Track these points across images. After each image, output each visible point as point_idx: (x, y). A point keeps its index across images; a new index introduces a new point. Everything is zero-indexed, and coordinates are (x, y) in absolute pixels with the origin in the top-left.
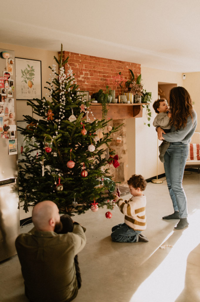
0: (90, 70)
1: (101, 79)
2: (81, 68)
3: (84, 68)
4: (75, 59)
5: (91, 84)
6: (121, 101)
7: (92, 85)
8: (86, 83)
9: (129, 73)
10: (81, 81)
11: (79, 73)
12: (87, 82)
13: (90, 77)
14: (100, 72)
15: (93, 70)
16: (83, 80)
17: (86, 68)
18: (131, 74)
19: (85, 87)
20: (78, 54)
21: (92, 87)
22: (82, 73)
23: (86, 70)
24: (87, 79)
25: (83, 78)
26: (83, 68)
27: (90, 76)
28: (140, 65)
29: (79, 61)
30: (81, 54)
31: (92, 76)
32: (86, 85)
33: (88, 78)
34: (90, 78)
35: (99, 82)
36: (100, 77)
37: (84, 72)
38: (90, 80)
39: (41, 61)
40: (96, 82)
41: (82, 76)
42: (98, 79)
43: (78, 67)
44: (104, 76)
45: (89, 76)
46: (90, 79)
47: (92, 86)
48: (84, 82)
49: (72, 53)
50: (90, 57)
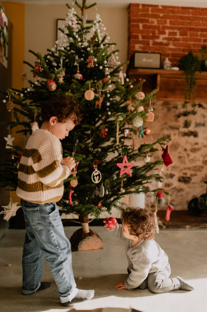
0: (181, 28)
1: (205, 41)
2: (161, 26)
3: (168, 25)
4: (150, 13)
5: (182, 48)
8: (171, 46)
10: (161, 44)
11: (157, 32)
12: (174, 45)
13: (181, 37)
15: (188, 26)
16: (165, 41)
17: (173, 24)
19: (170, 52)
20: (157, 6)
21: (183, 51)
22: (164, 33)
23: (171, 28)
24: (174, 41)
25: (164, 39)
26: (166, 25)
27: (181, 35)
29: (159, 15)
30: (163, 6)
31: (185, 37)
32: (171, 49)
33: (176, 39)
34: (180, 39)
36: (203, 37)
37: (167, 31)
38: (181, 42)
40: (194, 44)
41: (162, 36)
42: (199, 40)
43: (156, 23)
45: (178, 36)
46: (179, 41)
48: (167, 45)
49: (144, 5)
50: (183, 8)
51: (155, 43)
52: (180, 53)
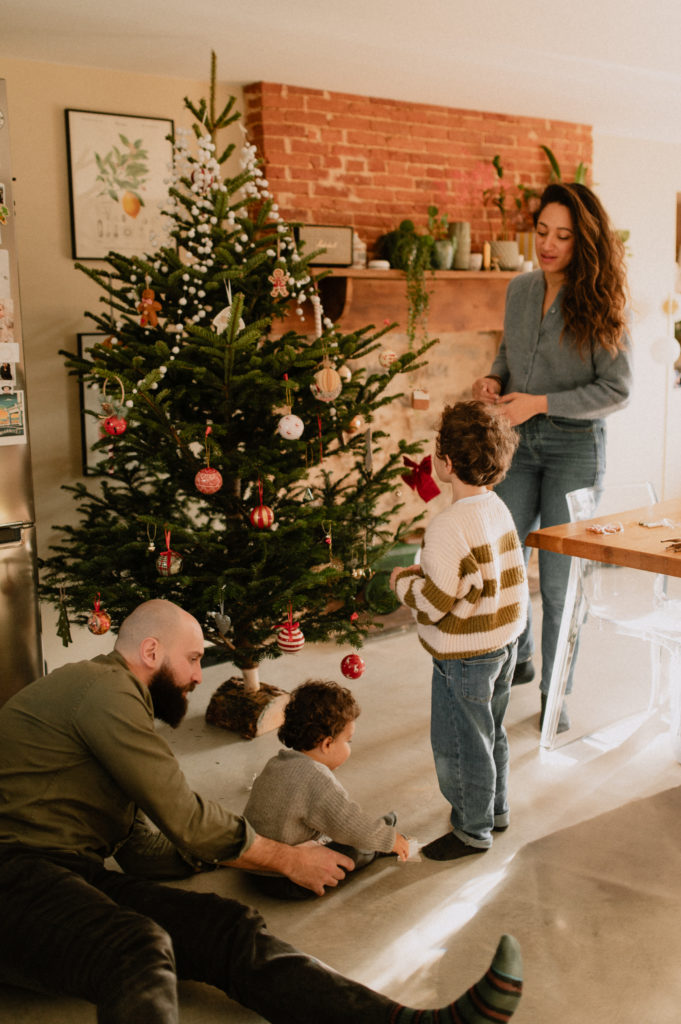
0: (370, 151)
1: (419, 184)
2: (330, 144)
3: (345, 143)
4: (306, 109)
5: (376, 202)
6: (492, 262)
7: (377, 205)
8: (353, 198)
9: (541, 158)
10: (331, 191)
11: (322, 160)
12: (359, 195)
13: (372, 175)
14: (412, 158)
15: (385, 148)
16: (340, 186)
17: (355, 142)
18: (548, 162)
19: (351, 213)
20: (319, 93)
21: (379, 211)
22: (336, 164)
23: (351, 151)
24: (358, 184)
25: (339, 179)
26: (339, 143)
27: (371, 170)
28: (589, 128)
29: (324, 117)
30: (331, 94)
31: (379, 174)
32: (354, 206)
33: (363, 181)
34: (370, 179)
35: (410, 196)
36: (415, 175)
37: (344, 159)
38: (373, 187)
39: (172, 122)
40: (397, 193)
41: (333, 172)
42: (407, 183)
43: (318, 139)
44: (431, 173)
45: (366, 173)
46: (368, 184)
47: (379, 209)
48: (345, 194)
49: (292, 89)
50: (373, 101)
51: (320, 190)
52: (373, 214)
